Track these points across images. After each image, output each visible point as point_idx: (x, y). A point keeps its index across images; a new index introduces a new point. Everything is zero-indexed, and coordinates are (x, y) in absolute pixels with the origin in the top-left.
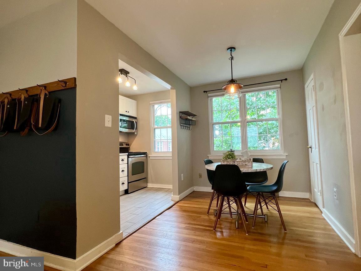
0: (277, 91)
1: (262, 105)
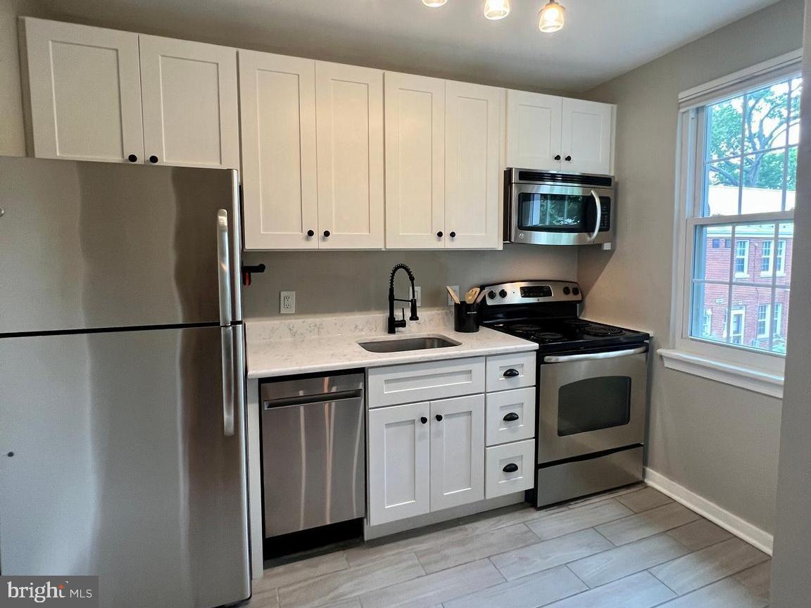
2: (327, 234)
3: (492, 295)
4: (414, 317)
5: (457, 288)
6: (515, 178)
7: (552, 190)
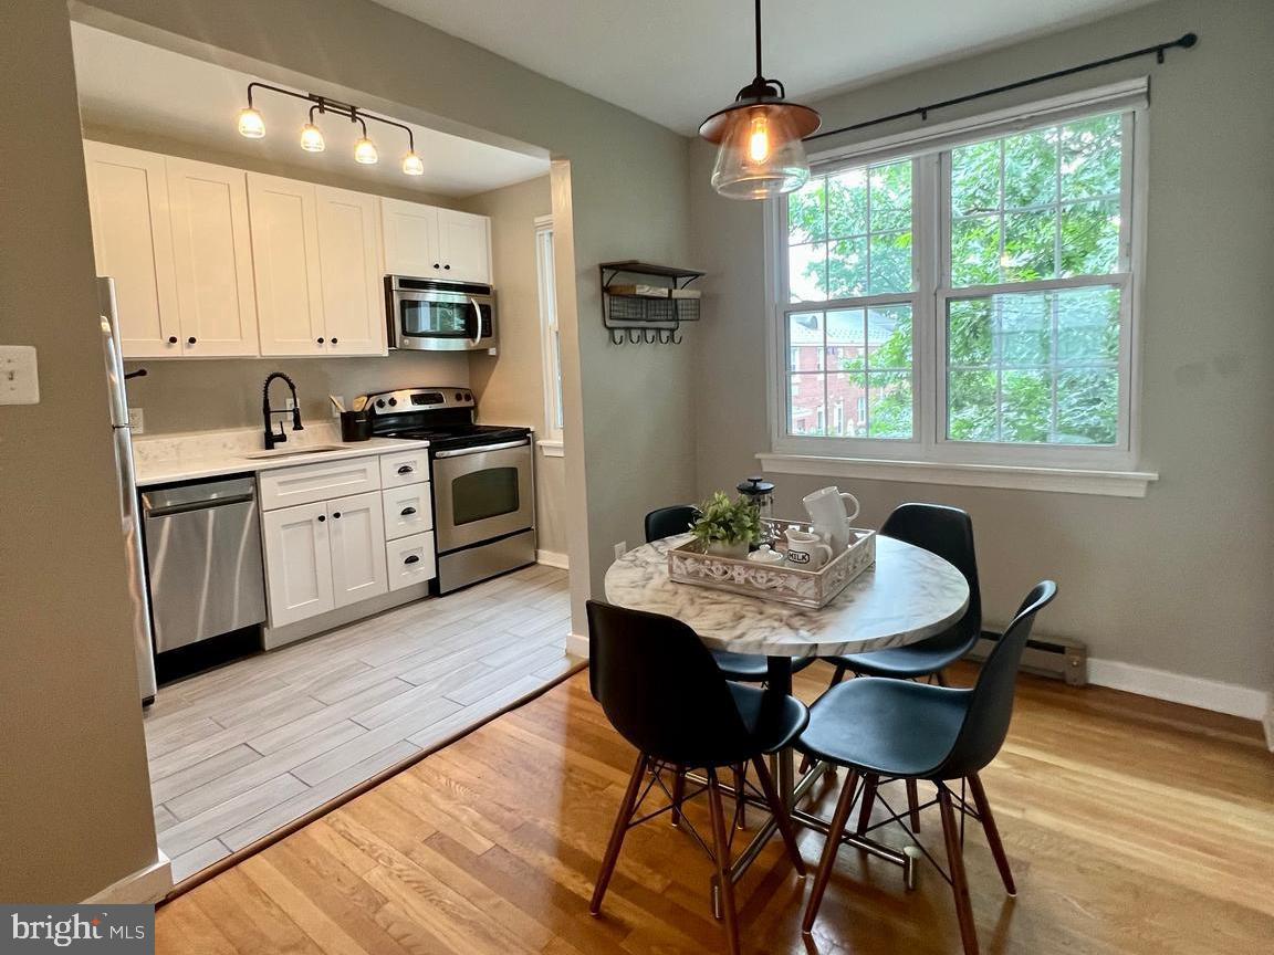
0: (1130, 119)
1: (1085, 195)
2: (192, 340)
3: (381, 404)
4: (298, 427)
5: (341, 398)
6: (395, 285)
7: (438, 298)
